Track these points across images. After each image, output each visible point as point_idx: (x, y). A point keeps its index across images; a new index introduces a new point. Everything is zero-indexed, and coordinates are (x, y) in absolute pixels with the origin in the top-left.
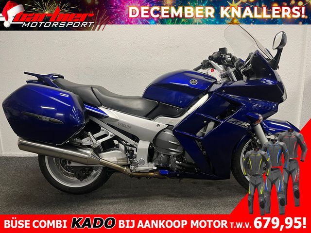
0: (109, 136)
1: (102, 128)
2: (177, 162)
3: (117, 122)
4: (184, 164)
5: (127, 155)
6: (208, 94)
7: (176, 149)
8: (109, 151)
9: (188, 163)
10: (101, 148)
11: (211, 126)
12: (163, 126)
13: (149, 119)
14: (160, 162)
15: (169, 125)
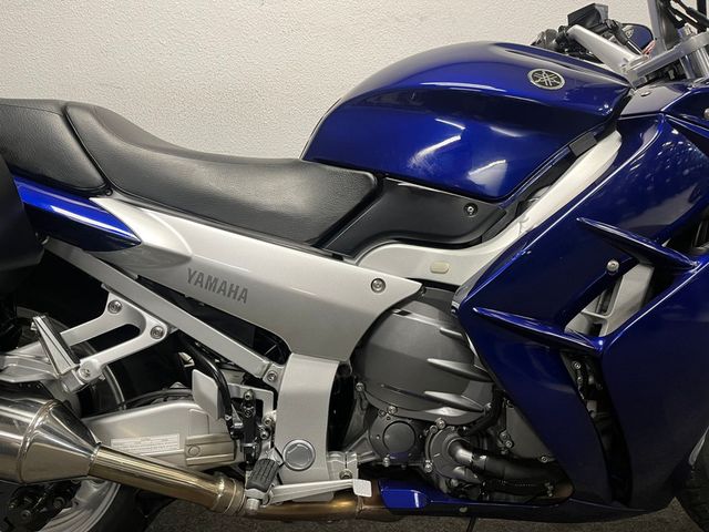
0: (146, 333)
1: (111, 297)
2: (464, 454)
3: (186, 266)
4: (498, 466)
5: (230, 423)
6: (616, 135)
7: (458, 393)
8: (148, 403)
9: (510, 458)
10: (116, 386)
11: (635, 282)
12: (401, 286)
13: (336, 257)
14: (380, 450)
15: (426, 283)
